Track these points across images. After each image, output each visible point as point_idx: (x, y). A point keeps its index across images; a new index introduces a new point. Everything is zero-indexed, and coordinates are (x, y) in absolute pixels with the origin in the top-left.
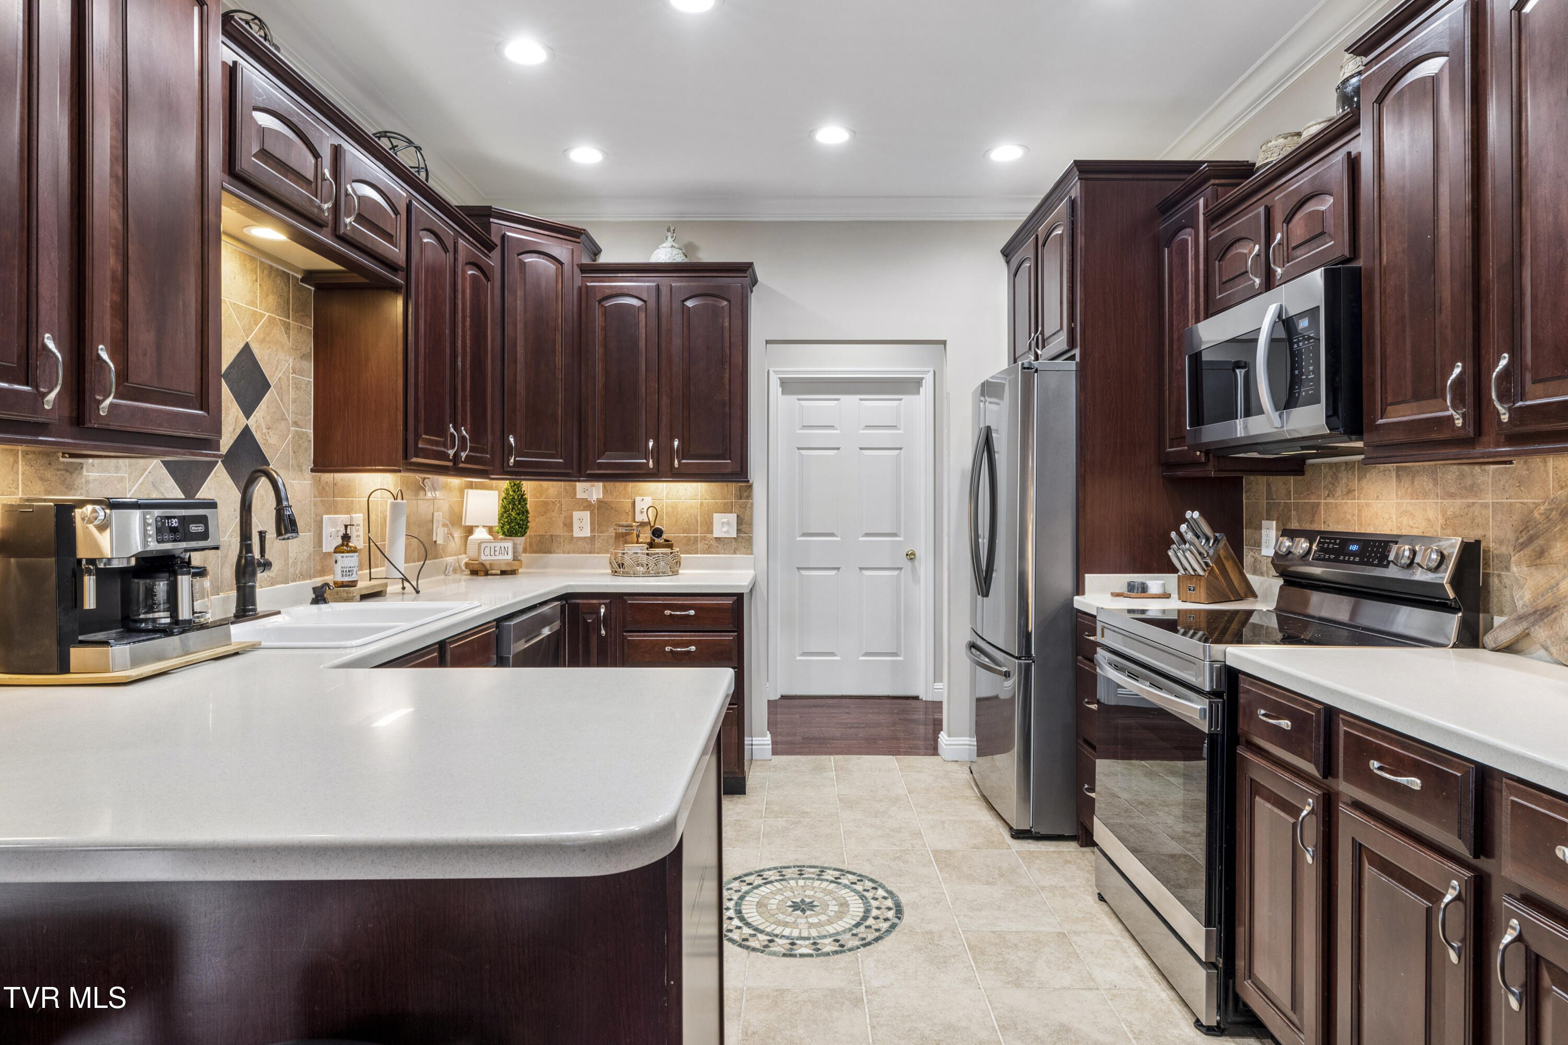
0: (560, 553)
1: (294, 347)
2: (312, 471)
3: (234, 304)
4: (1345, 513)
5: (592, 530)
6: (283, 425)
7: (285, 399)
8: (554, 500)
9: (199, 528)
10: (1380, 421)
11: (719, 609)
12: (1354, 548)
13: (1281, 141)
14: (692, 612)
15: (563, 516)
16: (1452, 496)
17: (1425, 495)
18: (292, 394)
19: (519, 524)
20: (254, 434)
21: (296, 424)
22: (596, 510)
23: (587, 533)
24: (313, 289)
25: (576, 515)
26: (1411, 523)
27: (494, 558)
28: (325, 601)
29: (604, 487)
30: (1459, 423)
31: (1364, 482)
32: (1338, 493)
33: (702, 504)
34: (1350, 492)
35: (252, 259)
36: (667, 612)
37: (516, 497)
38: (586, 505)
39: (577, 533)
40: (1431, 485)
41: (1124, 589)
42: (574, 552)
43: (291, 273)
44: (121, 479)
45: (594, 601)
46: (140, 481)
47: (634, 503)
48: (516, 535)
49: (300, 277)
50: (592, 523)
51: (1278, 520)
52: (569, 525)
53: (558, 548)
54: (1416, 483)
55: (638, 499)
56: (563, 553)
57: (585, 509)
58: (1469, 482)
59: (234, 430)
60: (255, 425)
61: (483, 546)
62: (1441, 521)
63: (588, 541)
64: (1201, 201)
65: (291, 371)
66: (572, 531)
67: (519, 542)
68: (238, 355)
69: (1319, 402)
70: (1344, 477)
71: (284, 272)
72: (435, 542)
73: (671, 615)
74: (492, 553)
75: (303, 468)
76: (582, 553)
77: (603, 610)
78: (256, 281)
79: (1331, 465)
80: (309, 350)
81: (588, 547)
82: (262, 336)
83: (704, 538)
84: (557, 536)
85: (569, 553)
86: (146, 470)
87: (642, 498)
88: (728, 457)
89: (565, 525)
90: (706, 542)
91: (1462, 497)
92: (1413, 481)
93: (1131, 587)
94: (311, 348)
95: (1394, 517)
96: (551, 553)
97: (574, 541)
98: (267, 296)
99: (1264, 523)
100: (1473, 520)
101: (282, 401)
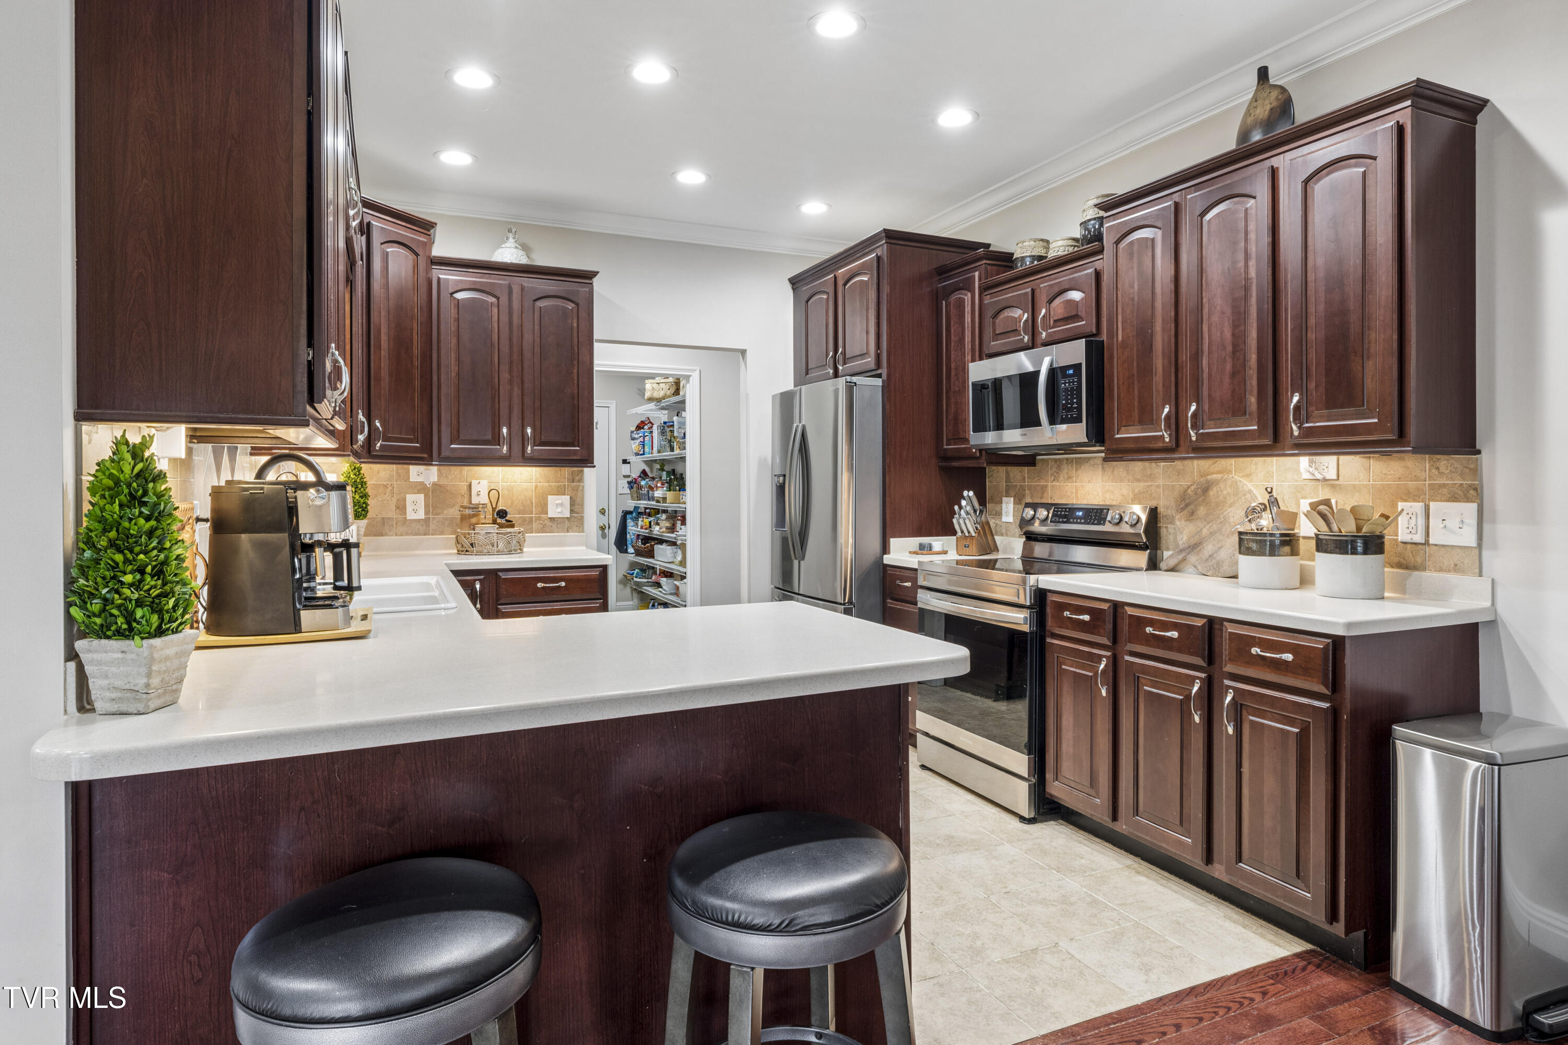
0: (392, 535)
4: (1066, 492)
5: (427, 513)
8: (385, 483)
10: (1117, 436)
11: (588, 580)
12: (1080, 514)
13: (1032, 243)
14: (563, 584)
15: (395, 500)
16: (1139, 481)
17: (1121, 480)
19: (361, 508)
22: (430, 493)
23: (421, 515)
25: (410, 498)
26: (1112, 498)
29: (439, 470)
30: (1167, 440)
31: (1080, 472)
32: (1061, 478)
33: (536, 487)
34: (1069, 478)
36: (540, 585)
38: (420, 488)
39: (410, 515)
40: (1125, 474)
41: (916, 549)
42: (407, 534)
45: (469, 578)
47: (470, 486)
50: (427, 506)
51: (1015, 497)
52: (401, 507)
53: (390, 531)
54: (1115, 472)
55: (474, 483)
56: (396, 535)
57: (419, 492)
58: (1149, 473)
62: (1131, 496)
63: (422, 523)
64: (977, 274)
66: (405, 513)
69: (1081, 422)
70: (1065, 468)
73: (544, 587)
76: (416, 534)
77: (478, 586)
79: (1056, 460)
81: (422, 529)
83: (539, 519)
84: (389, 518)
85: (402, 535)
87: (478, 481)
88: (577, 444)
89: (397, 508)
90: (541, 522)
91: (1145, 481)
92: (1113, 471)
93: (922, 547)
95: (1101, 494)
96: (382, 536)
97: (408, 523)
99: (1004, 499)
100: (1151, 495)
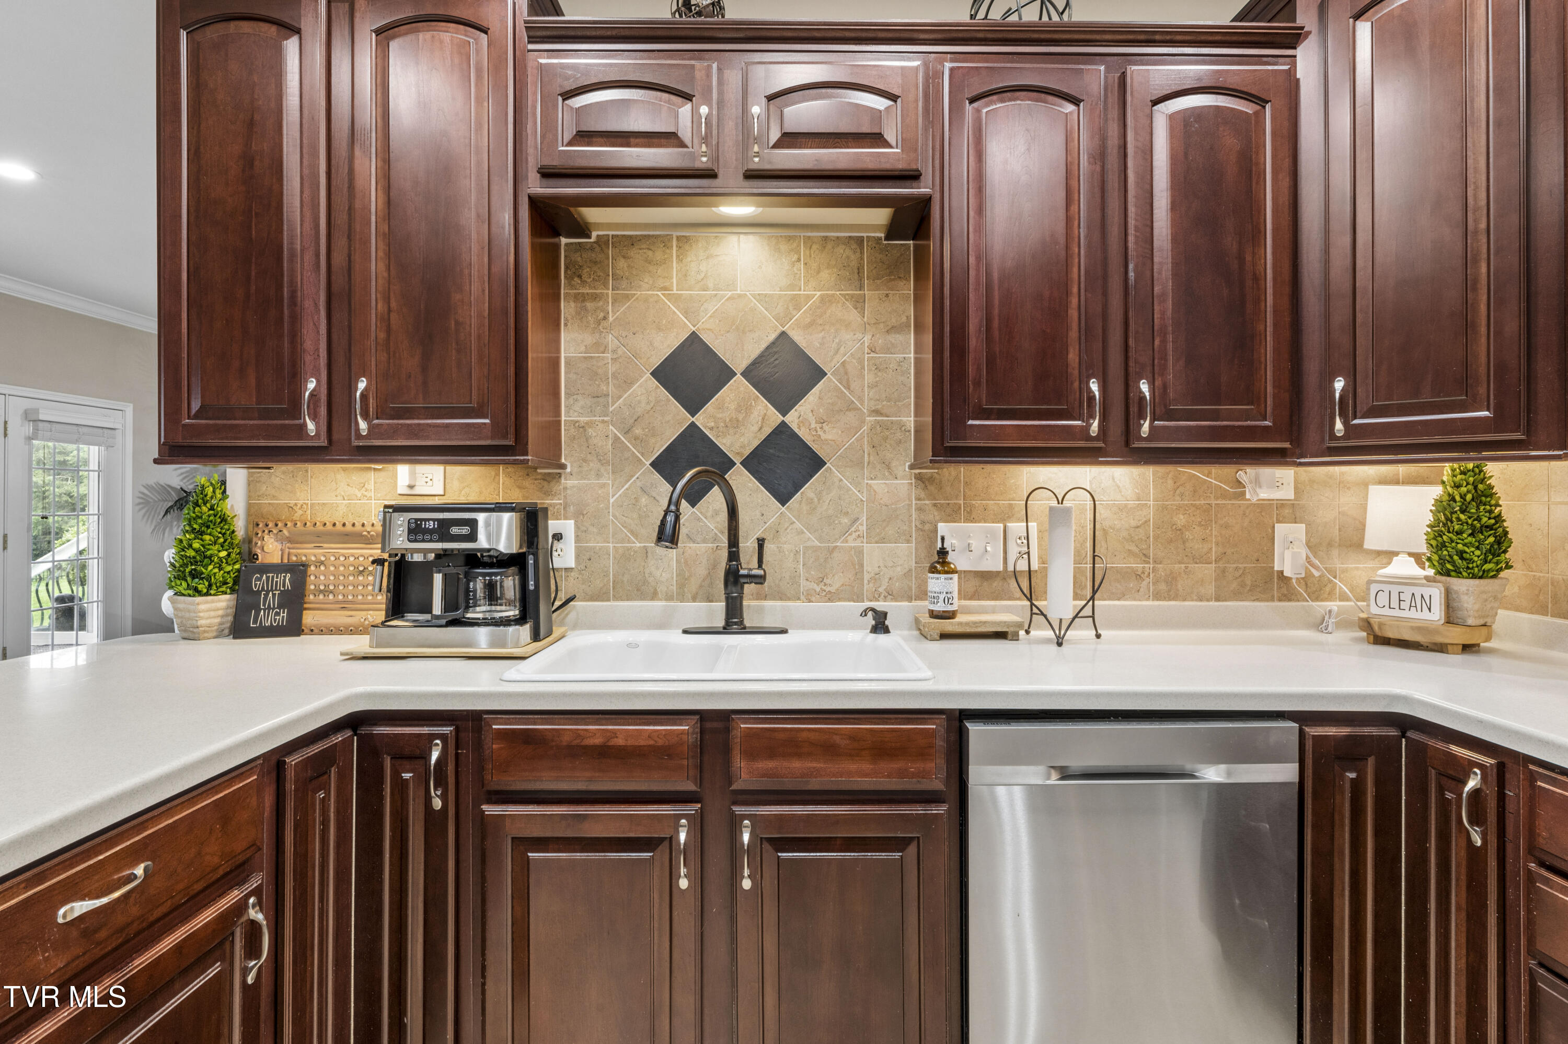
1: (873, 321)
2: (912, 467)
3: (759, 294)
6: (850, 417)
7: (853, 385)
18: (868, 378)
20: (796, 430)
21: (877, 412)
24: (911, 242)
27: (1396, 613)
28: (886, 630)
35: (789, 239)
43: (865, 235)
44: (603, 486)
46: (626, 486)
48: (1458, 574)
49: (883, 235)
59: (761, 429)
60: (797, 421)
61: (1374, 588)
65: (866, 350)
67: (1464, 589)
68: (768, 348)
71: (850, 237)
72: (1282, 572)
74: (1395, 604)
75: (893, 464)
78: (799, 260)
80: (904, 319)
82: (808, 320)
86: (632, 476)
94: (908, 318)
98: (818, 272)
101: (848, 388)
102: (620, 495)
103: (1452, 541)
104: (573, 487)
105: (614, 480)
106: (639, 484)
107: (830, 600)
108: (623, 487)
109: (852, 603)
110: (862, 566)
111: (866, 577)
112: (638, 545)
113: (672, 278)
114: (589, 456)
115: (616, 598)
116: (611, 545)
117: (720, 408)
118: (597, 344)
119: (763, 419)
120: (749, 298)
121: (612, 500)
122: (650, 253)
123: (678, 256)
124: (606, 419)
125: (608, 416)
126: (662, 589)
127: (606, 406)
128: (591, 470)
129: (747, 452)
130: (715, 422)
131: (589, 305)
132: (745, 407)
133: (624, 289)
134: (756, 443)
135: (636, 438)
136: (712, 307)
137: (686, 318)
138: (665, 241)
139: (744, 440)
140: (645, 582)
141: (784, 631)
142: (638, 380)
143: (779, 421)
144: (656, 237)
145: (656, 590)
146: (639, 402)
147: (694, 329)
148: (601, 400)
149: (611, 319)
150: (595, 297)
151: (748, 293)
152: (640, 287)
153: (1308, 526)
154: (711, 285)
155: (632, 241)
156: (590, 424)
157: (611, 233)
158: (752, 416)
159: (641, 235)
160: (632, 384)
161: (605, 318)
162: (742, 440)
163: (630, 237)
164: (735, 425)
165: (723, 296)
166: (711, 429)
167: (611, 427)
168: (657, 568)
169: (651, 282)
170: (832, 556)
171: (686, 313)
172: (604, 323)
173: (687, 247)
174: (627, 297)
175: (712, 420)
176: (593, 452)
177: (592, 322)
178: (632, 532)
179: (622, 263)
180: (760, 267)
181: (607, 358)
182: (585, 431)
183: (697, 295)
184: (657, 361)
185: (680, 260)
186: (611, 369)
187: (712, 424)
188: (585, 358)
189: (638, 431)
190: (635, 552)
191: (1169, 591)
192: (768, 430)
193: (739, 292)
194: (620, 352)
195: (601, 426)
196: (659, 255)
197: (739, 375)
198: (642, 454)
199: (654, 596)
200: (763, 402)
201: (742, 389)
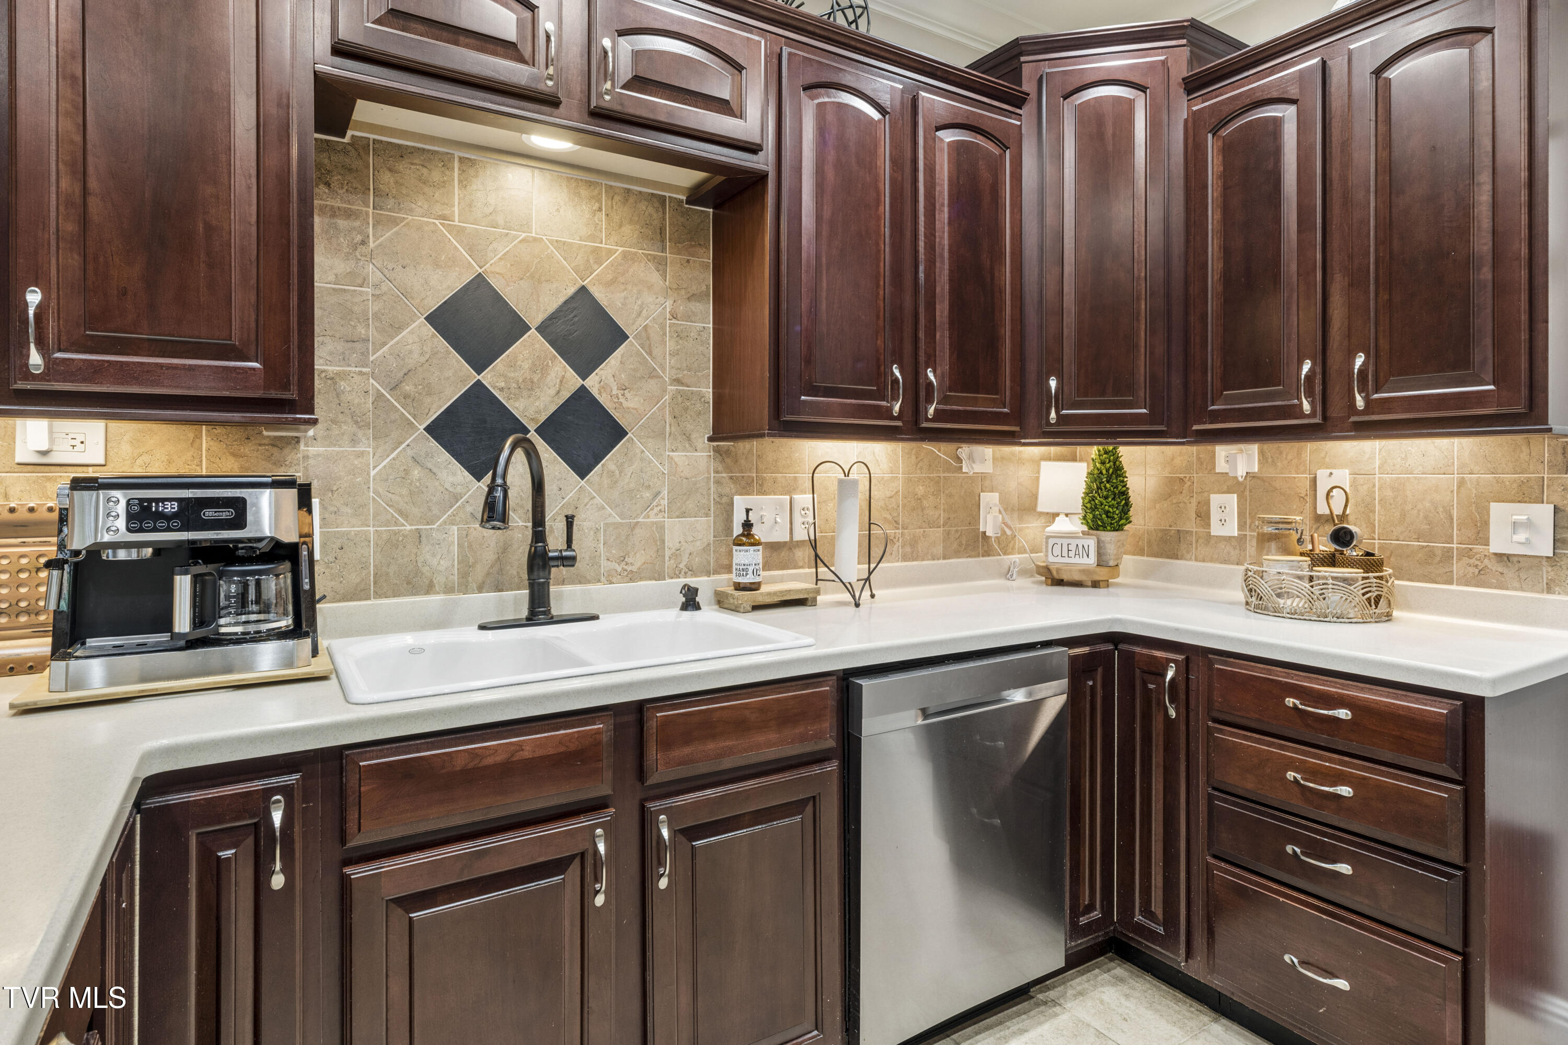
0: (1190, 559)
1: (675, 286)
2: (710, 439)
3: (557, 241)
5: (1241, 526)
6: (652, 385)
7: (657, 351)
8: (1182, 476)
9: (226, 514)
11: (1413, 721)
14: (1343, 714)
15: (1194, 501)
18: (670, 345)
19: (1107, 513)
20: (597, 396)
21: (678, 381)
22: (1247, 493)
23: (1232, 529)
24: (711, 210)
25: (1216, 500)
27: (1066, 560)
28: (697, 607)
29: (1262, 453)
33: (1462, 483)
35: (590, 184)
36: (1290, 701)
37: (1104, 472)
38: (1230, 485)
39: (1216, 529)
42: (1211, 561)
43: (667, 194)
44: (362, 454)
45: (1158, 654)
46: (393, 455)
47: (1314, 481)
48: (1104, 528)
49: (684, 198)
50: (1241, 514)
52: (1204, 516)
53: (1188, 552)
55: (1322, 474)
56: (1196, 560)
57: (1229, 492)
59: (558, 392)
60: (597, 386)
61: (1051, 542)
63: (1234, 543)
65: (668, 316)
66: (1208, 525)
67: (1108, 539)
68: (566, 302)
71: (652, 194)
72: (984, 533)
74: (1065, 553)
75: (693, 436)
76: (1225, 562)
77: (1170, 674)
78: (600, 209)
80: (704, 288)
81: (1234, 554)
82: (610, 277)
83: (1469, 554)
84: (1187, 532)
85: (1204, 561)
86: (402, 443)
87: (1329, 471)
88: (1488, 378)
89: (1198, 515)
90: (1472, 561)
94: (708, 286)
96: (1177, 558)
97: (1212, 542)
98: (621, 226)
101: (650, 353)
102: (385, 466)
103: (1102, 504)
104: (319, 455)
105: (376, 448)
106: (410, 452)
107: (631, 580)
108: (388, 456)
109: (654, 582)
110: (663, 542)
111: (668, 553)
112: (409, 528)
113: (454, 206)
114: (341, 416)
115: (378, 595)
116: (371, 529)
117: (512, 365)
118: (351, 274)
119: (561, 381)
120: (546, 244)
121: (373, 473)
122: (425, 171)
123: (460, 181)
124: (364, 370)
125: (367, 366)
126: (439, 580)
127: (365, 354)
128: (343, 434)
129: (543, 418)
130: (506, 382)
131: (342, 223)
132: (541, 368)
133: (390, 210)
134: (553, 408)
135: (406, 397)
136: (502, 249)
137: (470, 256)
138: (445, 161)
139: (539, 404)
140: (418, 572)
141: (595, 618)
142: (408, 325)
143: (579, 385)
144: (434, 153)
145: (431, 581)
146: (411, 352)
147: (480, 271)
148: (358, 346)
149: (372, 245)
150: (349, 214)
151: (544, 238)
152: (411, 210)
153: (1000, 493)
154: (501, 222)
155: (402, 153)
156: (343, 376)
157: (372, 136)
158: (549, 378)
159: (413, 147)
160: (400, 329)
161: (363, 243)
162: (537, 404)
163: (399, 146)
164: (530, 387)
165: (516, 237)
166: (501, 390)
167: (371, 381)
168: (434, 555)
169: (426, 206)
170: (634, 533)
171: (471, 250)
172: (362, 249)
173: (471, 172)
174: (395, 222)
175: (502, 379)
176: (347, 411)
177: (345, 245)
178: (401, 513)
179: (387, 177)
180: (558, 210)
181: (367, 293)
182: (335, 383)
183: (485, 231)
184: (433, 304)
185: (463, 184)
186: (373, 307)
187: (503, 384)
188: (334, 289)
189: (408, 388)
190: (405, 536)
191: (913, 553)
192: (566, 395)
193: (534, 235)
194: (384, 288)
195: (357, 378)
196: (436, 176)
197: (533, 330)
198: (414, 417)
199: (429, 589)
200: (561, 362)
201: (537, 346)
